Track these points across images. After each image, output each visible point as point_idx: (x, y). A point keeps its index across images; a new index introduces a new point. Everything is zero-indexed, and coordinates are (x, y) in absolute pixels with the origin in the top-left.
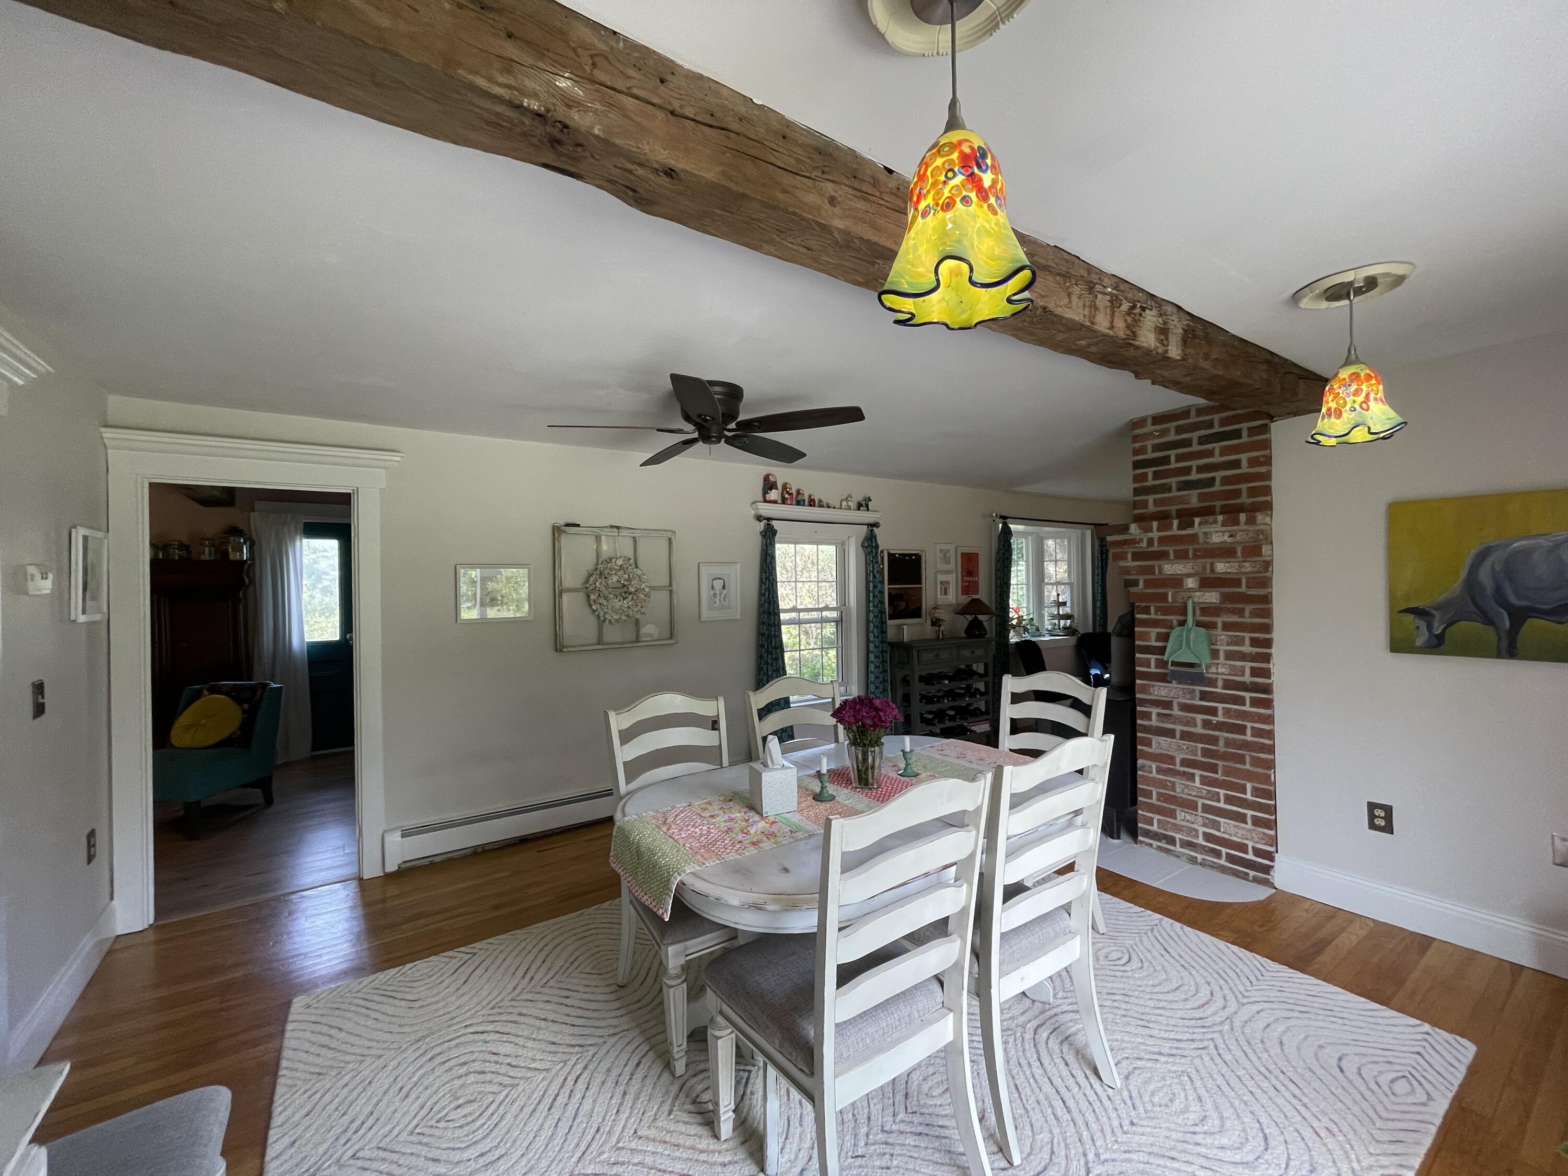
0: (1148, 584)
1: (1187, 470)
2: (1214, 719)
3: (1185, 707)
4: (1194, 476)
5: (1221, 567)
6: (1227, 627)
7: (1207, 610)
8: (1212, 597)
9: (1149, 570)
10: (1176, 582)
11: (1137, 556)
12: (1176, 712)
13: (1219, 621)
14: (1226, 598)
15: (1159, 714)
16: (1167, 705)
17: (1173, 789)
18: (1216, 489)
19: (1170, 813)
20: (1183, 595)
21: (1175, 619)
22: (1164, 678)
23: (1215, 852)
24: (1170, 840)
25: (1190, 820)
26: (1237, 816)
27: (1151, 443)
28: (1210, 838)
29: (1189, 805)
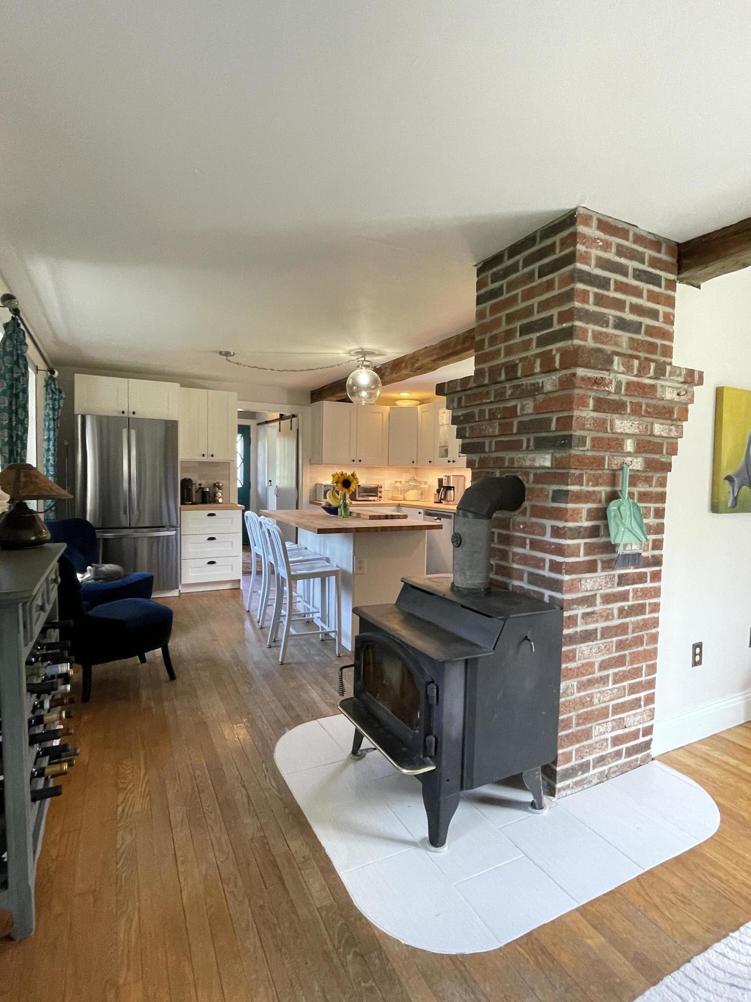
0: (594, 443)
1: (622, 305)
2: (625, 604)
3: (606, 599)
4: (627, 314)
5: (658, 428)
6: (644, 497)
7: (632, 479)
8: (639, 463)
10: (618, 443)
11: (594, 405)
15: (584, 615)
16: (589, 600)
17: (591, 703)
18: (642, 337)
19: (587, 734)
20: (617, 461)
21: (603, 490)
22: (591, 567)
23: (618, 754)
24: (585, 767)
25: (603, 731)
26: (636, 704)
27: (595, 253)
28: (616, 741)
29: (603, 714)
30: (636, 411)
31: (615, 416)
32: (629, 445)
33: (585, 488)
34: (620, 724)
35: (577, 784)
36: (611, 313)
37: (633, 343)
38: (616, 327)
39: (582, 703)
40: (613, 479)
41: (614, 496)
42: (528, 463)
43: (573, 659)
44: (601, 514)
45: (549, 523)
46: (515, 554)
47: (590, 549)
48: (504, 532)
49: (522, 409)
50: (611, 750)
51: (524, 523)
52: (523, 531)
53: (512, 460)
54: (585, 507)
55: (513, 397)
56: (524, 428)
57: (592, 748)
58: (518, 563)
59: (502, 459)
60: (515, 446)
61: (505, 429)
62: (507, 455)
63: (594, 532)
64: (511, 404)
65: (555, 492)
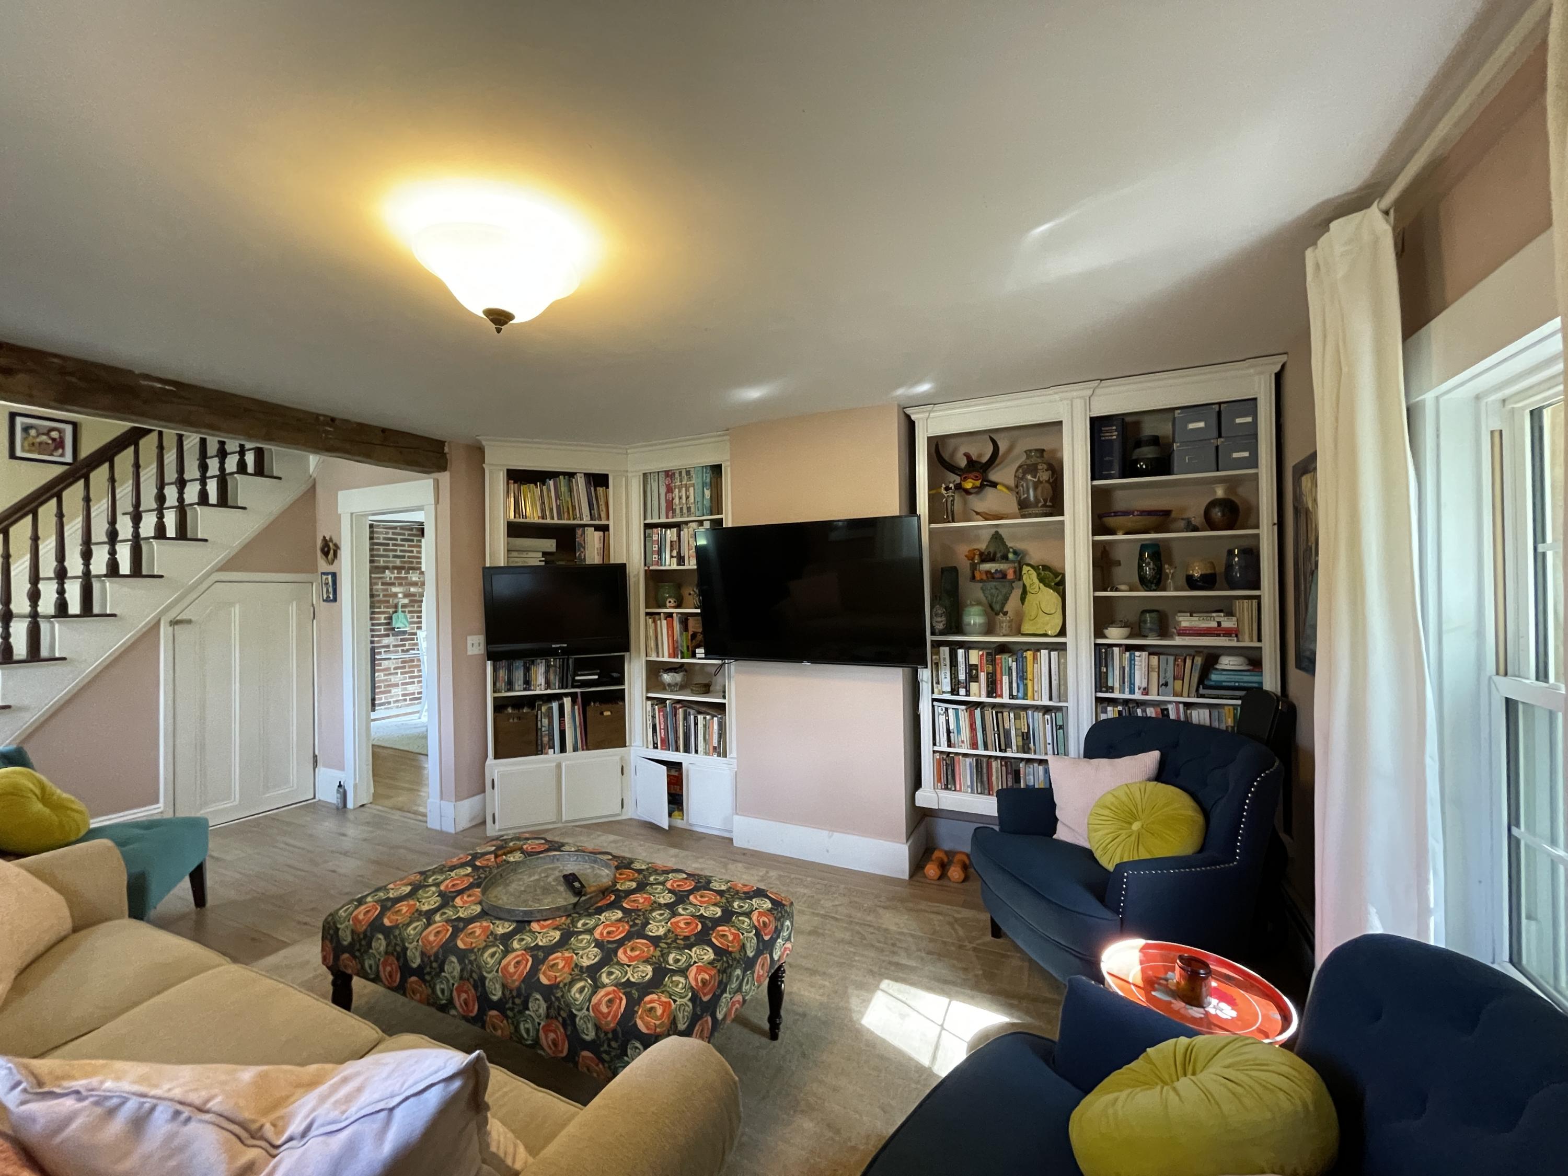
0: (384, 596)
1: (396, 551)
2: (405, 648)
3: (395, 646)
4: (398, 553)
5: (412, 589)
6: (410, 612)
7: (404, 606)
8: (406, 601)
9: (386, 590)
10: (395, 595)
11: (383, 584)
12: (391, 649)
13: (407, 610)
14: (411, 601)
15: (385, 651)
16: (388, 646)
17: (390, 681)
18: (406, 559)
19: (390, 692)
20: (396, 601)
21: (391, 610)
22: (388, 635)
23: (405, 700)
24: (389, 703)
25: (397, 692)
26: (413, 683)
27: (382, 536)
28: (403, 695)
29: (396, 685)
30: (400, 585)
34: (405, 689)
35: (386, 708)
36: (391, 554)
37: (401, 562)
39: (386, 680)
40: (396, 606)
41: (396, 612)
44: (391, 618)
47: (385, 630)
50: (401, 698)
54: (383, 616)
57: (392, 697)
63: (389, 624)
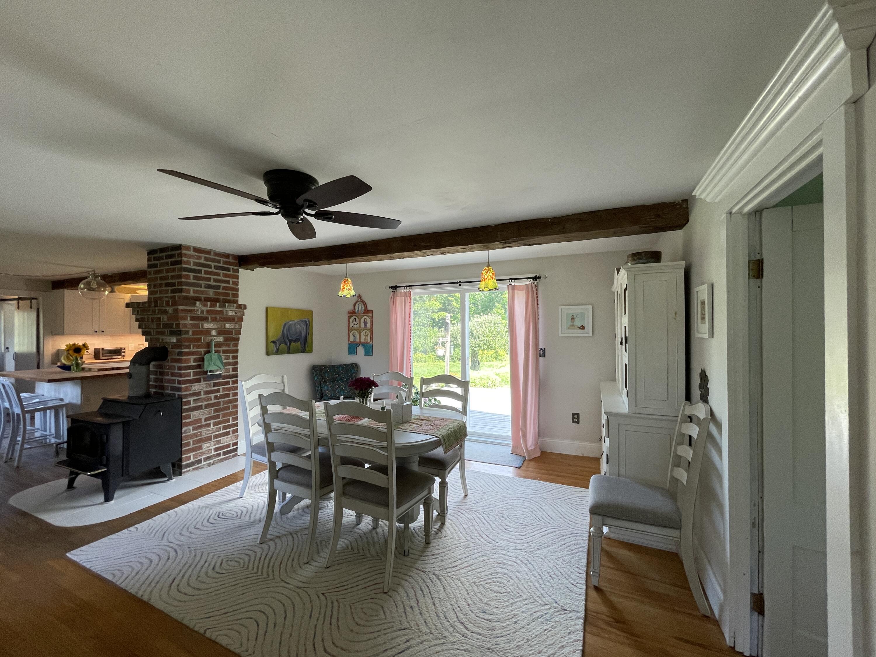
0: (194, 333)
1: (209, 279)
3: (207, 393)
4: (212, 283)
5: (228, 326)
6: (225, 352)
7: (218, 345)
8: (220, 339)
9: (197, 326)
11: (193, 319)
12: (203, 396)
13: (221, 349)
14: (226, 339)
15: (194, 400)
16: (198, 394)
17: (201, 435)
18: (221, 290)
19: (200, 448)
20: (208, 339)
21: (202, 350)
22: (198, 381)
23: (219, 455)
24: (200, 461)
25: (209, 447)
30: (214, 320)
31: (203, 322)
32: (214, 333)
33: (192, 350)
34: (219, 442)
35: (194, 469)
36: (203, 283)
37: (216, 293)
38: (205, 288)
39: (196, 435)
40: (209, 345)
41: (209, 352)
42: (168, 341)
43: (190, 418)
44: (202, 360)
45: (177, 365)
46: (165, 379)
48: (161, 370)
49: (163, 318)
50: (213, 453)
51: (168, 366)
52: (168, 369)
53: (163, 339)
54: (192, 358)
55: (158, 314)
56: (166, 326)
58: (167, 383)
59: (159, 339)
60: (162, 333)
61: (158, 325)
62: (161, 337)
63: (199, 367)
64: (159, 316)
65: (178, 352)
